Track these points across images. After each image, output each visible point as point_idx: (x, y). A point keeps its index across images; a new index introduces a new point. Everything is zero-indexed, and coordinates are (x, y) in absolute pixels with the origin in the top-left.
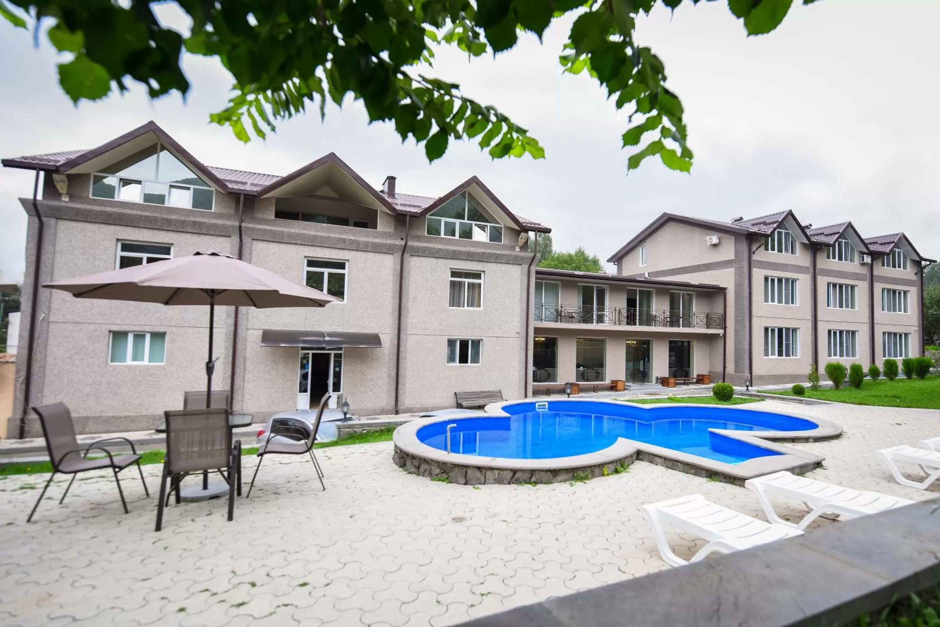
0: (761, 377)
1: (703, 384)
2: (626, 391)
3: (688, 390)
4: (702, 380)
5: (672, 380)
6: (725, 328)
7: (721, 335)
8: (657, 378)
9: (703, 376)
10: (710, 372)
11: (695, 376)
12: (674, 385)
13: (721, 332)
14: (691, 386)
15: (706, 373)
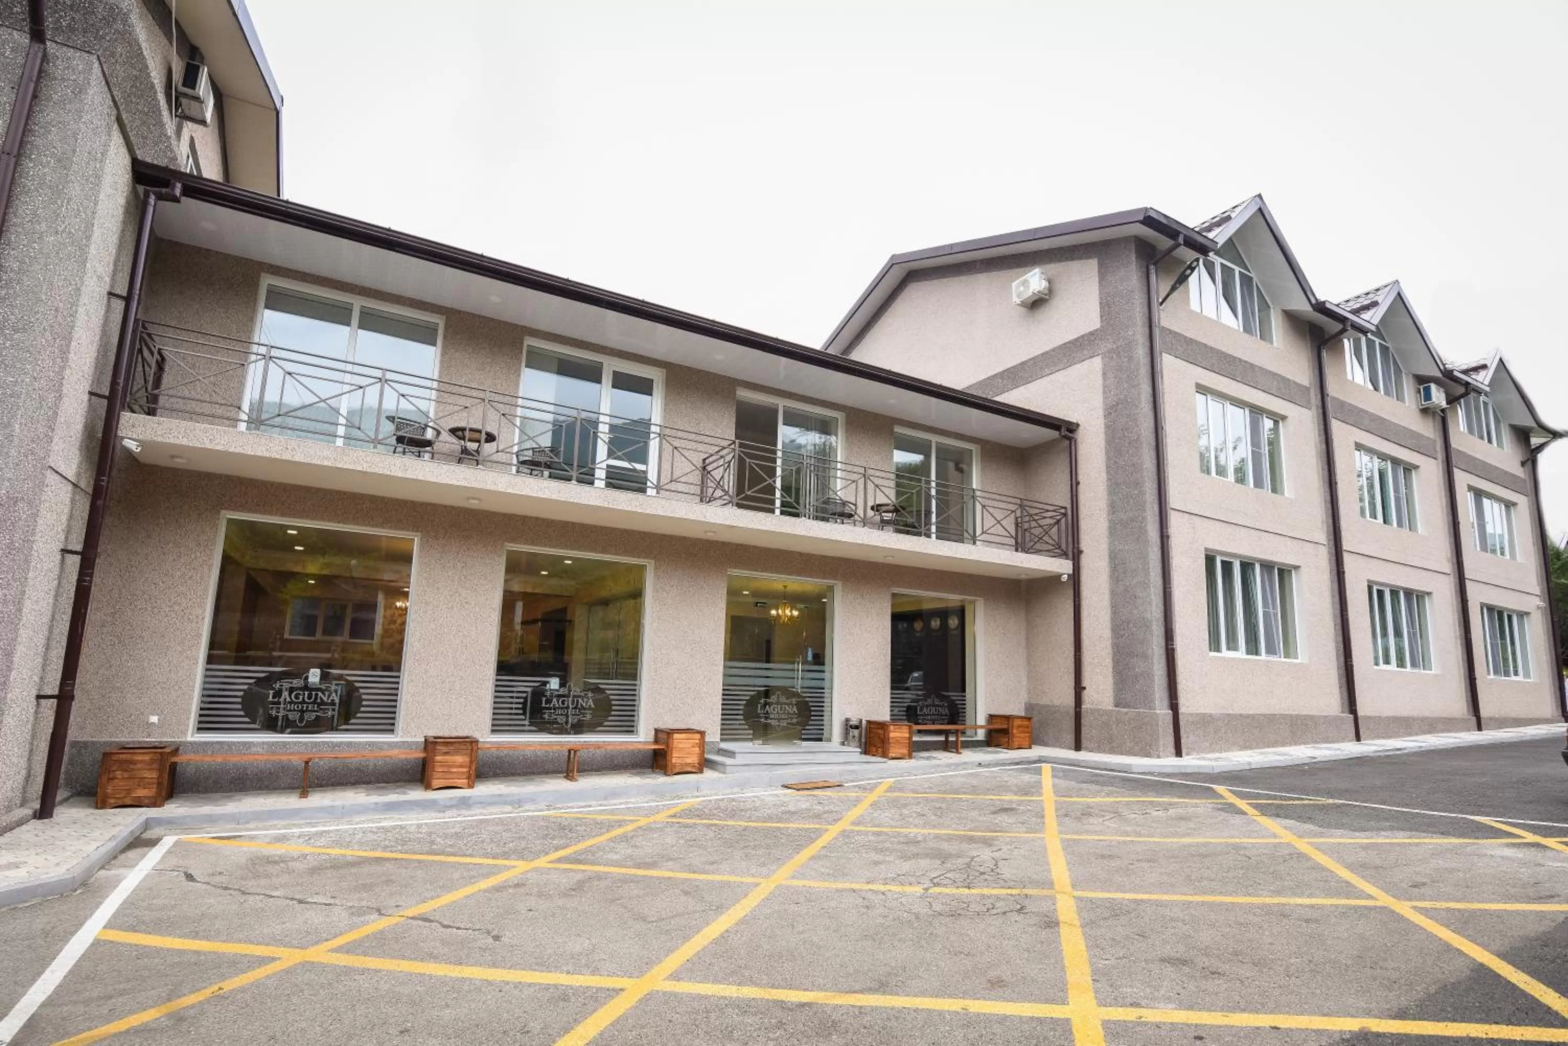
0: (1205, 721)
1: (1009, 747)
2: (708, 774)
3: (957, 765)
4: (1005, 732)
5: (899, 733)
6: (1076, 556)
7: (1065, 578)
8: (848, 726)
9: (1008, 718)
10: (1029, 707)
11: (981, 720)
12: (905, 751)
13: (1063, 567)
14: (968, 756)
15: (1015, 708)
